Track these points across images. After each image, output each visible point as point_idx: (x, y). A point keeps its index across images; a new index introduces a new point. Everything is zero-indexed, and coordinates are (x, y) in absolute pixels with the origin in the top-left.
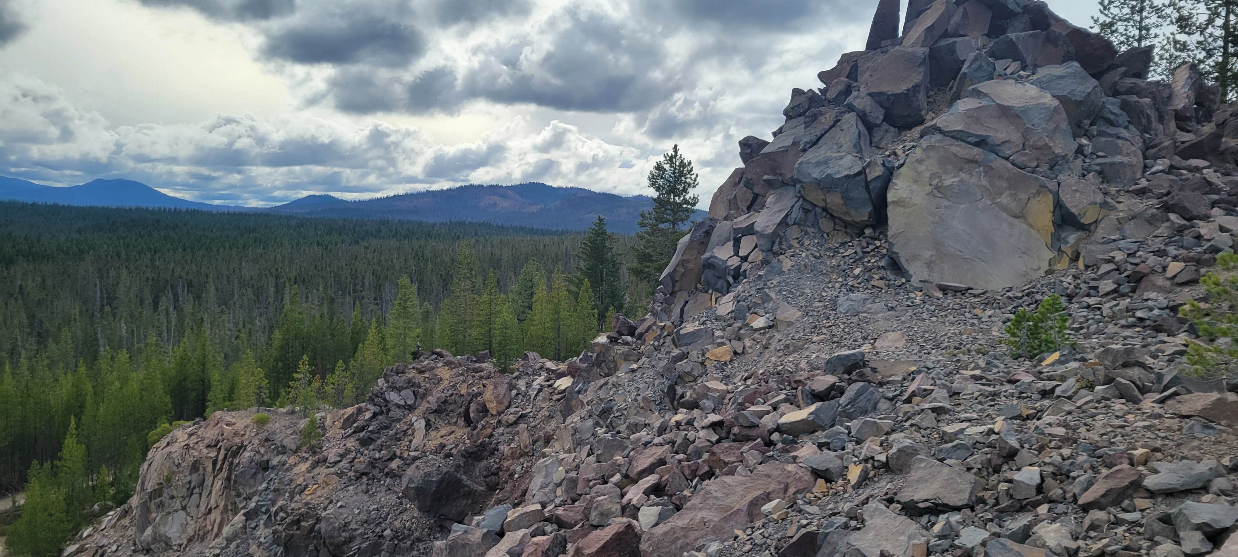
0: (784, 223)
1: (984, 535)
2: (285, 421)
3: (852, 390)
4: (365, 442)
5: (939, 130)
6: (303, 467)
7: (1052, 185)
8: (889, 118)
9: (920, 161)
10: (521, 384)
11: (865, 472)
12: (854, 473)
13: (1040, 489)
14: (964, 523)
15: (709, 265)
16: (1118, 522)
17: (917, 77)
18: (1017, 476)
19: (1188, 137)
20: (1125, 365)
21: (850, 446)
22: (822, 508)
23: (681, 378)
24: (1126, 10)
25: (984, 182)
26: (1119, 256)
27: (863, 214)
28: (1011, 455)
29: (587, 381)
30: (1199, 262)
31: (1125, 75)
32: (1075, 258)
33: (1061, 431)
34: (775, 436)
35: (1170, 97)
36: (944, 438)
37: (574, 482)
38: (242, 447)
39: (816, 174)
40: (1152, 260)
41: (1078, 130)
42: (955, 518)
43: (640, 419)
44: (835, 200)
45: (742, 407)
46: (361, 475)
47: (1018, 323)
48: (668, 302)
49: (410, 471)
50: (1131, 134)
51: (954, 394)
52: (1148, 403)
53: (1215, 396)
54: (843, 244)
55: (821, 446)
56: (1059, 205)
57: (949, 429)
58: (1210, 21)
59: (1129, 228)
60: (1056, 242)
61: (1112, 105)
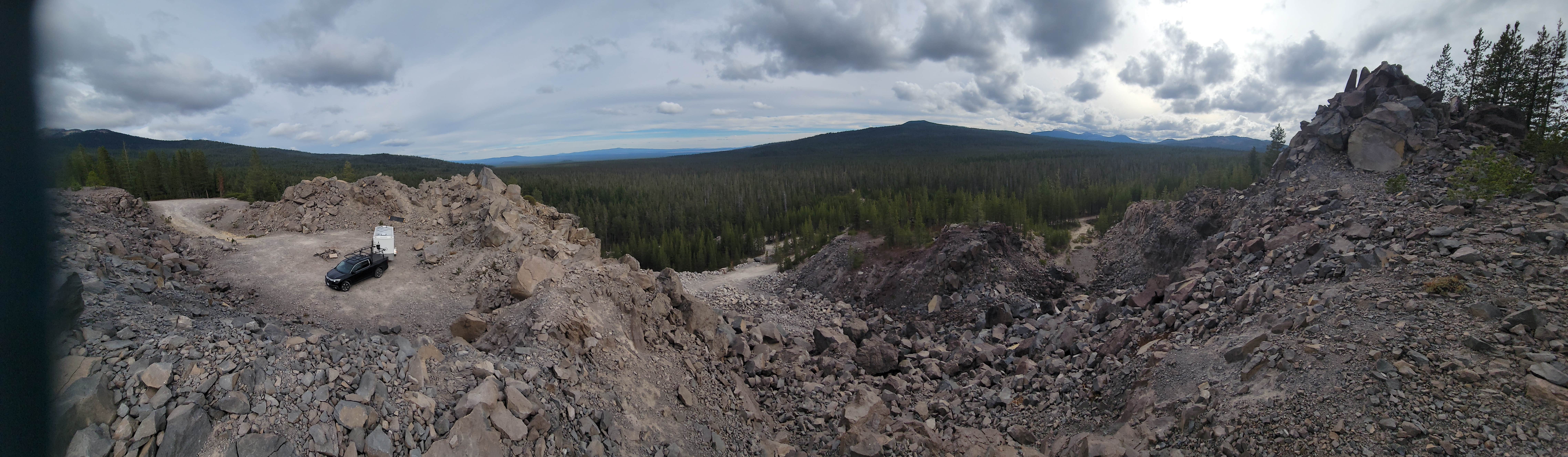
0: (1313, 149)
1: (1374, 246)
2: (1160, 204)
3: (1333, 202)
4: (1182, 212)
5: (1367, 118)
6: (1165, 217)
7: (1405, 137)
8: (1351, 115)
9: (1360, 129)
10: (1229, 197)
11: (1335, 227)
12: (1332, 227)
13: (1393, 233)
14: (1367, 243)
15: (1289, 162)
16: (1419, 244)
17: (1361, 101)
18: (1386, 229)
19: (1454, 122)
20: (1425, 196)
21: (1331, 219)
22: (1321, 237)
23: (1278, 197)
24: (1437, 78)
25: (1381, 136)
26: (1426, 161)
27: (1340, 146)
28: (1384, 223)
29: (1249, 197)
30: (1454, 164)
31: (1434, 100)
32: (1411, 161)
33: (1402, 216)
34: (1307, 215)
35: (1449, 108)
36: (1362, 217)
37: (1244, 226)
38: (1149, 210)
39: (1325, 133)
40: (1437, 163)
41: (1416, 119)
42: (1364, 241)
43: (1265, 208)
44: (1331, 142)
45: (1297, 206)
46: (1180, 221)
47: (1389, 182)
48: (1275, 173)
49: (1195, 221)
50: (1435, 121)
51: (1366, 204)
52: (1432, 209)
53: (1456, 207)
54: (1333, 156)
55: (1322, 218)
56: (1407, 144)
57: (1364, 214)
58: (1467, 82)
59: (1430, 152)
60: (1404, 156)
61: (1429, 111)
